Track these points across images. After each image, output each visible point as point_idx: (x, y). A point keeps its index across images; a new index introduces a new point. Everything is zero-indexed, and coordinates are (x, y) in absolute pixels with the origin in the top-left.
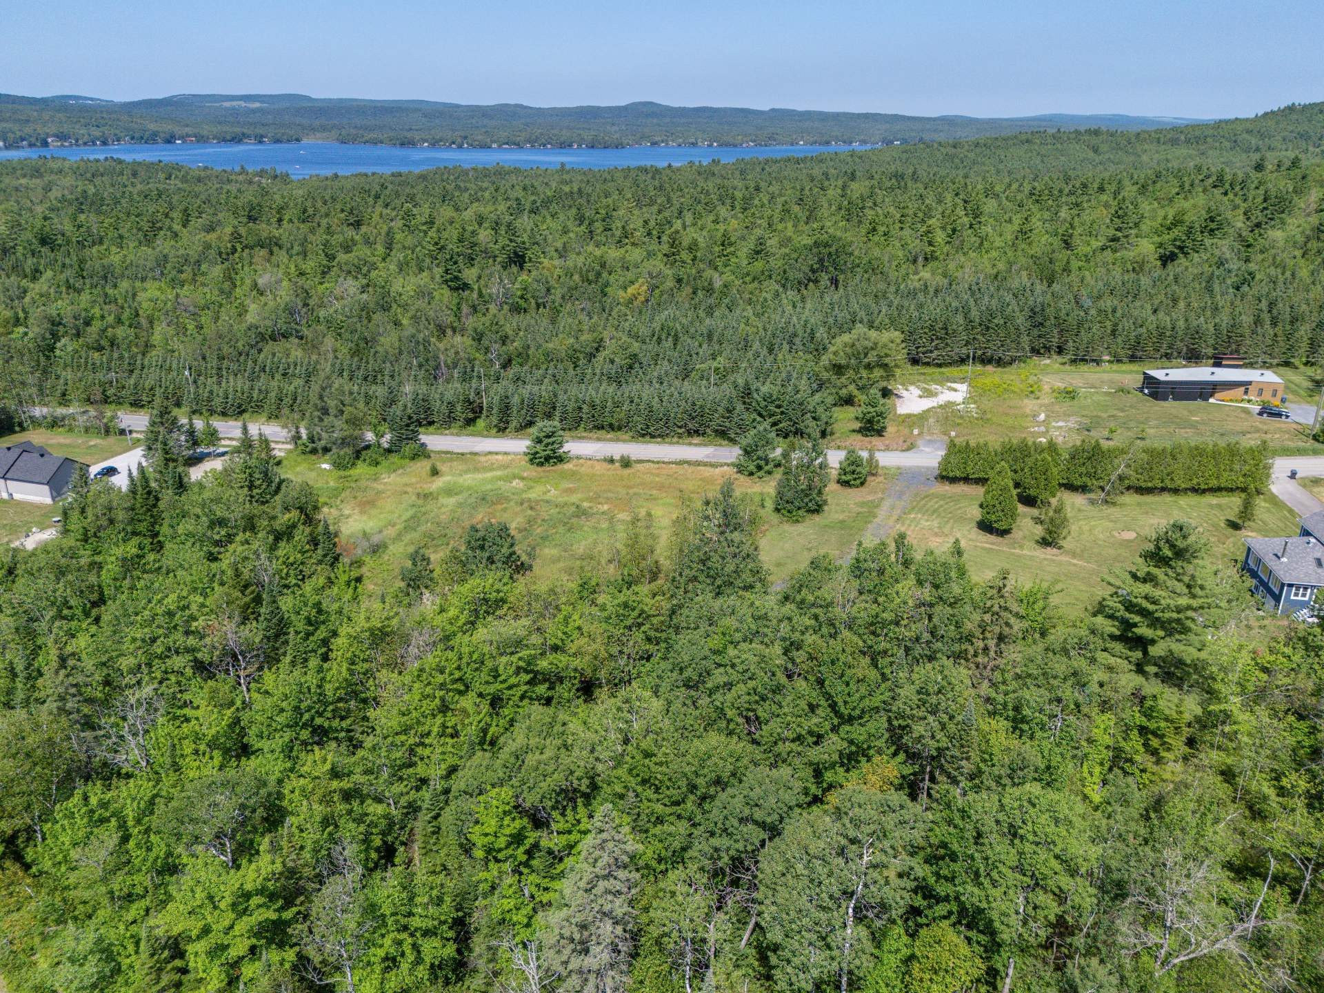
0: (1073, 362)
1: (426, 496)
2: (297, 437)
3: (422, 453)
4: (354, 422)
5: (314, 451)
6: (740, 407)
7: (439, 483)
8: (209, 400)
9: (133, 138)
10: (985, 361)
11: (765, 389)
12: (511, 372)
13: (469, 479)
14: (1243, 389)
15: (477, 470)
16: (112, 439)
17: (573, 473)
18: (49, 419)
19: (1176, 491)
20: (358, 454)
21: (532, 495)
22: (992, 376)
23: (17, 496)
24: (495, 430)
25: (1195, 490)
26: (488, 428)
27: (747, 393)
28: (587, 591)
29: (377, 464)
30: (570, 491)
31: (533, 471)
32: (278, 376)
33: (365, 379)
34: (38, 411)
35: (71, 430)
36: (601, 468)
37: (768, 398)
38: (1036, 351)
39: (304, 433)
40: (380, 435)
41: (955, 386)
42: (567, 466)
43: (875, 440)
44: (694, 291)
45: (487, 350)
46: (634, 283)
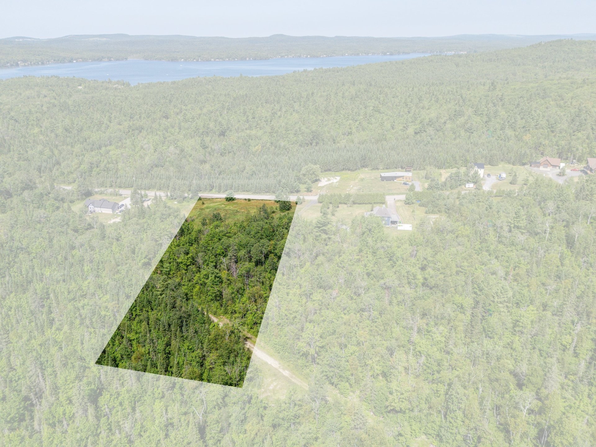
2: (167, 196)
3: (199, 199)
4: (183, 192)
5: (172, 199)
6: (278, 186)
7: (205, 206)
8: (141, 185)
9: (54, 60)
10: (349, 170)
11: (283, 181)
12: (221, 176)
13: (212, 205)
14: (402, 178)
15: (213, 203)
16: (118, 197)
17: (237, 203)
18: (100, 192)
20: (183, 199)
21: (227, 208)
22: (348, 174)
23: (103, 212)
24: (217, 192)
25: (369, 203)
26: (215, 192)
27: (280, 182)
29: (189, 202)
30: (235, 207)
31: (227, 203)
32: (158, 178)
33: (182, 179)
34: (96, 190)
35: (106, 194)
37: (284, 184)
39: (169, 194)
40: (189, 195)
41: (336, 177)
42: (235, 201)
43: (309, 193)
44: (276, 147)
45: (215, 170)
46: (257, 145)
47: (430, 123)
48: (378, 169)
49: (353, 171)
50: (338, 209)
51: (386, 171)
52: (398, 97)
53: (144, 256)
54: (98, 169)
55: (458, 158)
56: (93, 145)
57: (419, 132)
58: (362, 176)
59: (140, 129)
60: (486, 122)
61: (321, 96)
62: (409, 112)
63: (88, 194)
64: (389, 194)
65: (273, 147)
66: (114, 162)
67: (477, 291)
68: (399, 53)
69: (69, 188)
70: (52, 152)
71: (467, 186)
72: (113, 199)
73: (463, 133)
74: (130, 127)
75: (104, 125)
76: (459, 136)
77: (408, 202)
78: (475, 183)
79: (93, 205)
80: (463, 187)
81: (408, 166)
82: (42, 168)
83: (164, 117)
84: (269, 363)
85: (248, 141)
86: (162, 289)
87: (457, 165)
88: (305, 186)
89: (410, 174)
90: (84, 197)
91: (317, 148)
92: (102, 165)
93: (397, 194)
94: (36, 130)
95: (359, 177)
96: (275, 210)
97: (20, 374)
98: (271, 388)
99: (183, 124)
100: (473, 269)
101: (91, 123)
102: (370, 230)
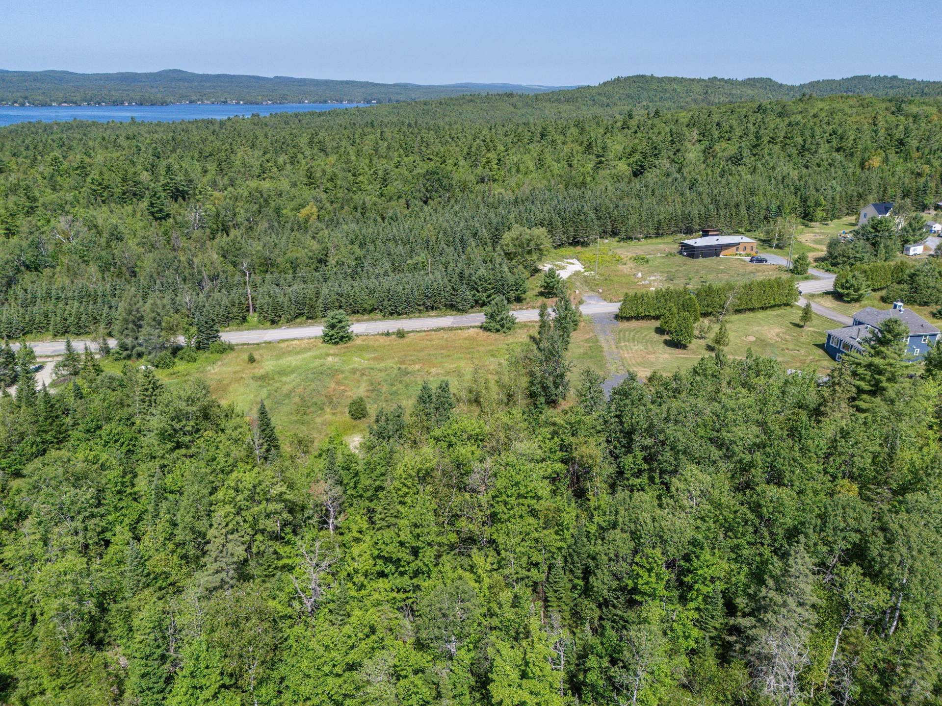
0: (624, 239)
1: (264, 378)
3: (229, 348)
4: (172, 329)
7: (265, 367)
14: (735, 248)
15: (286, 354)
20: (174, 354)
24: (269, 323)
29: (195, 359)
30: (378, 359)
31: (333, 349)
36: (385, 341)
40: (191, 337)
42: (358, 342)
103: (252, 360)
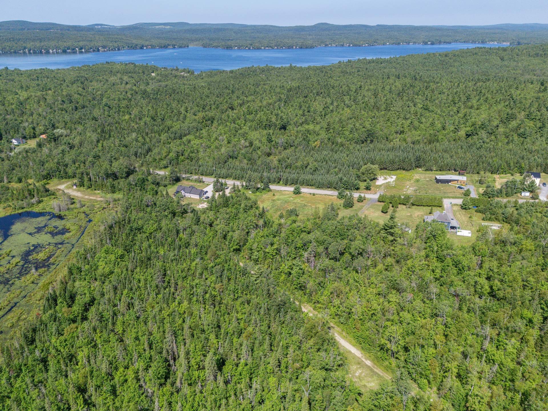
0: (426, 170)
1: (274, 200)
3: (270, 190)
5: (247, 189)
6: (339, 183)
7: (276, 198)
8: (221, 174)
9: (128, 47)
10: (404, 169)
11: (345, 179)
13: (282, 197)
14: (456, 182)
15: (283, 195)
16: (201, 184)
17: (303, 197)
18: (187, 178)
19: (424, 206)
20: (257, 190)
21: (295, 201)
22: (403, 174)
23: (192, 197)
24: (285, 185)
25: (427, 206)
26: (283, 184)
27: (341, 179)
28: (308, 220)
29: (261, 192)
30: (302, 201)
31: (294, 196)
34: (184, 176)
35: (192, 181)
36: (309, 196)
37: (345, 181)
38: (417, 167)
39: (244, 184)
41: (393, 177)
42: (302, 195)
43: (368, 191)
44: (333, 143)
45: (282, 164)
46: (316, 141)
47: (483, 127)
48: (431, 170)
49: (408, 171)
50: (397, 209)
51: (440, 172)
52: (444, 93)
53: (236, 243)
54: (183, 157)
55: (512, 164)
56: (176, 134)
57: (470, 135)
58: (417, 176)
59: (212, 120)
60: (540, 128)
61: (368, 90)
62: (458, 112)
63: (178, 180)
64: (445, 198)
65: (331, 143)
66: (196, 151)
67: (544, 307)
68: (440, 43)
69: (162, 173)
70: (144, 139)
71: (523, 194)
72: (197, 185)
73: (516, 137)
74: (204, 118)
75: (182, 115)
76: (512, 141)
77: (464, 207)
78: (531, 192)
79: (184, 191)
80: (519, 194)
81: (461, 170)
82: (138, 154)
83: (230, 108)
84: (353, 352)
85: (307, 136)
86: (257, 276)
87: (511, 171)
88: (365, 184)
89: (463, 178)
90: (175, 182)
91: (372, 146)
92: (186, 154)
93: (453, 198)
94: (127, 117)
95: (414, 178)
96: (340, 207)
97: (158, 339)
98: (357, 374)
99: (248, 116)
100: (540, 285)
101: (172, 113)
102: (434, 236)
103: (274, 195)
